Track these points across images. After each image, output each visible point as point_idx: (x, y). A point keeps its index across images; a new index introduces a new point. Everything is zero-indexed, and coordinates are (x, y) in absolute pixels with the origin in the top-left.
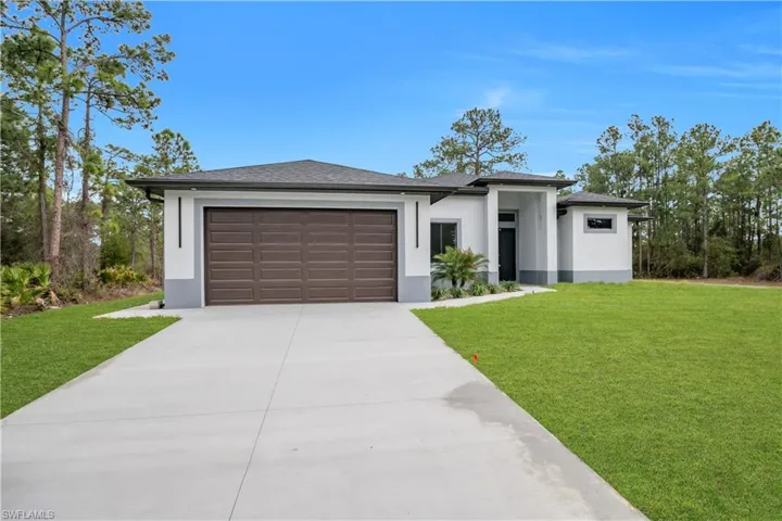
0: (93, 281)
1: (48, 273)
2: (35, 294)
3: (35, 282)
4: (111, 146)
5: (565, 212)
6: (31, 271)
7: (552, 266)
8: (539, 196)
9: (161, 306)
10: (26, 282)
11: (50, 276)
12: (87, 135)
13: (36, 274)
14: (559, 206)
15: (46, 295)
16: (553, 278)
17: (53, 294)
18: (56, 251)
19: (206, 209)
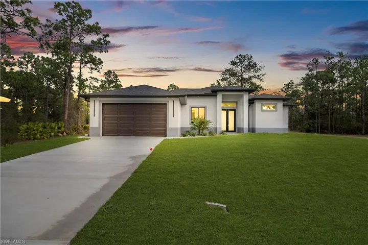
0: (80, 129)
1: (63, 125)
2: (59, 132)
3: (59, 128)
4: (91, 77)
5: (253, 103)
6: (58, 125)
7: (246, 126)
8: (242, 96)
9: (89, 136)
10: (56, 128)
11: (64, 126)
12: (80, 74)
13: (60, 125)
14: (249, 100)
15: (62, 133)
16: (246, 131)
17: (65, 133)
18: (66, 118)
19: (103, 104)
